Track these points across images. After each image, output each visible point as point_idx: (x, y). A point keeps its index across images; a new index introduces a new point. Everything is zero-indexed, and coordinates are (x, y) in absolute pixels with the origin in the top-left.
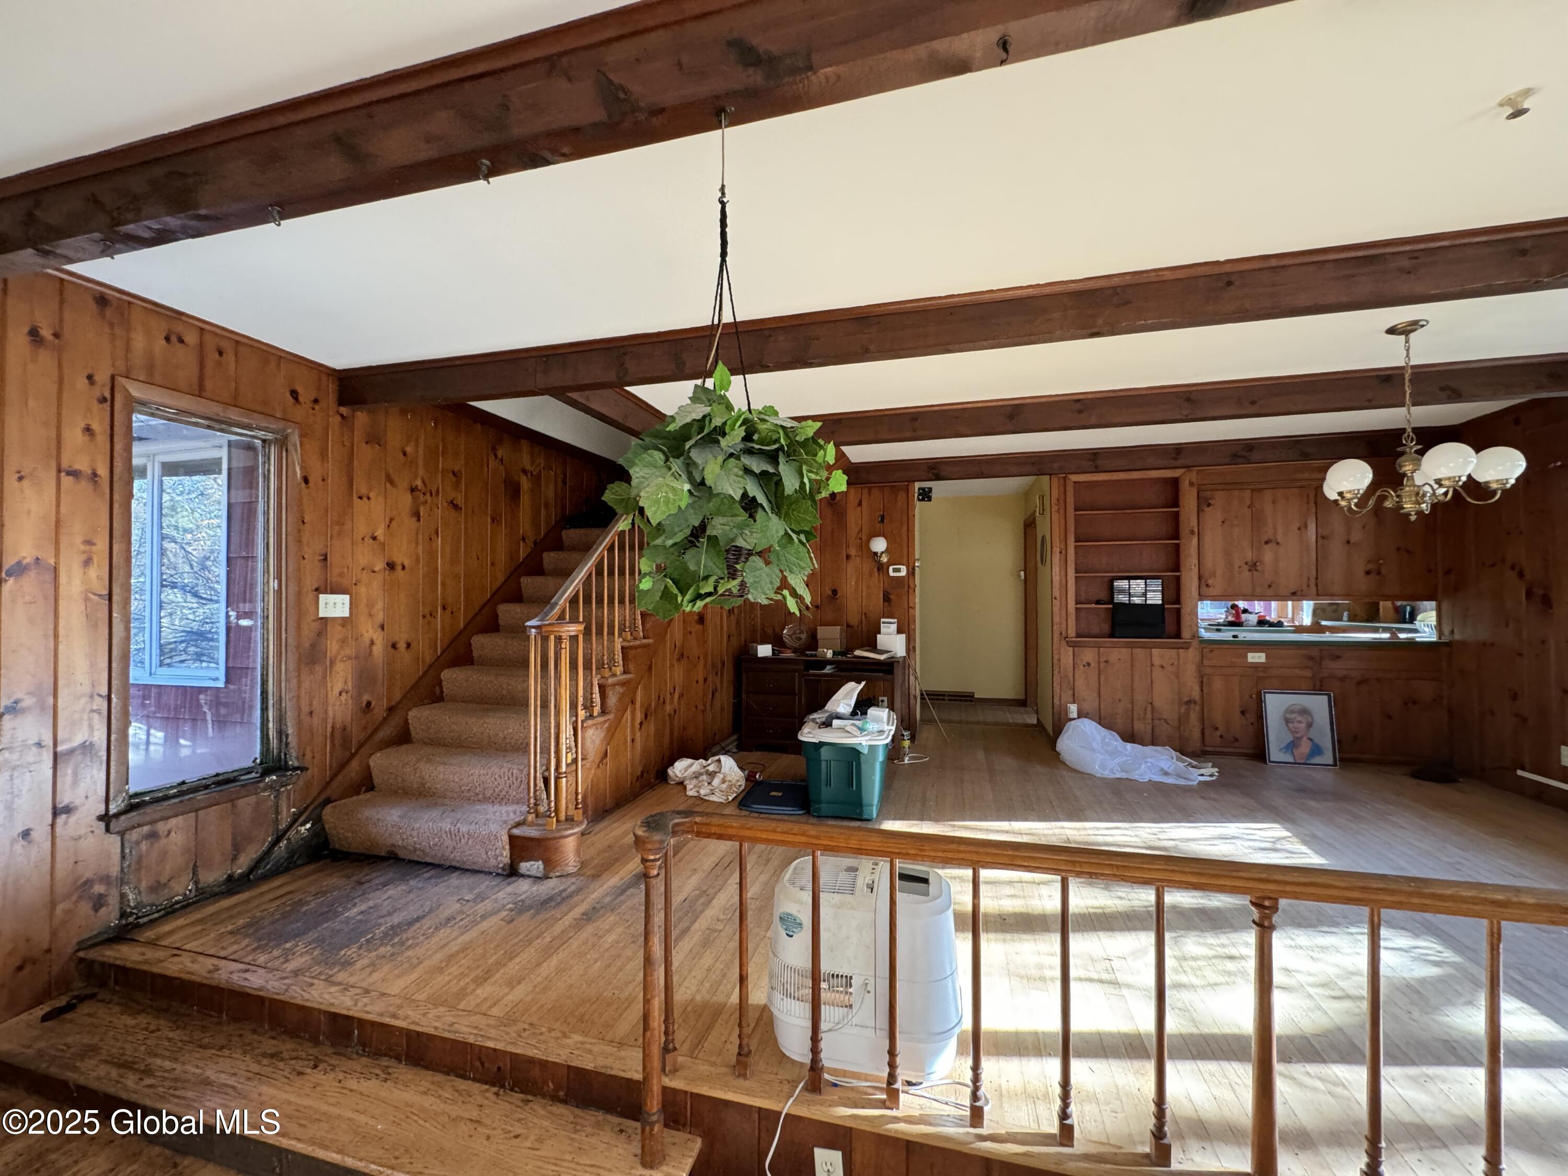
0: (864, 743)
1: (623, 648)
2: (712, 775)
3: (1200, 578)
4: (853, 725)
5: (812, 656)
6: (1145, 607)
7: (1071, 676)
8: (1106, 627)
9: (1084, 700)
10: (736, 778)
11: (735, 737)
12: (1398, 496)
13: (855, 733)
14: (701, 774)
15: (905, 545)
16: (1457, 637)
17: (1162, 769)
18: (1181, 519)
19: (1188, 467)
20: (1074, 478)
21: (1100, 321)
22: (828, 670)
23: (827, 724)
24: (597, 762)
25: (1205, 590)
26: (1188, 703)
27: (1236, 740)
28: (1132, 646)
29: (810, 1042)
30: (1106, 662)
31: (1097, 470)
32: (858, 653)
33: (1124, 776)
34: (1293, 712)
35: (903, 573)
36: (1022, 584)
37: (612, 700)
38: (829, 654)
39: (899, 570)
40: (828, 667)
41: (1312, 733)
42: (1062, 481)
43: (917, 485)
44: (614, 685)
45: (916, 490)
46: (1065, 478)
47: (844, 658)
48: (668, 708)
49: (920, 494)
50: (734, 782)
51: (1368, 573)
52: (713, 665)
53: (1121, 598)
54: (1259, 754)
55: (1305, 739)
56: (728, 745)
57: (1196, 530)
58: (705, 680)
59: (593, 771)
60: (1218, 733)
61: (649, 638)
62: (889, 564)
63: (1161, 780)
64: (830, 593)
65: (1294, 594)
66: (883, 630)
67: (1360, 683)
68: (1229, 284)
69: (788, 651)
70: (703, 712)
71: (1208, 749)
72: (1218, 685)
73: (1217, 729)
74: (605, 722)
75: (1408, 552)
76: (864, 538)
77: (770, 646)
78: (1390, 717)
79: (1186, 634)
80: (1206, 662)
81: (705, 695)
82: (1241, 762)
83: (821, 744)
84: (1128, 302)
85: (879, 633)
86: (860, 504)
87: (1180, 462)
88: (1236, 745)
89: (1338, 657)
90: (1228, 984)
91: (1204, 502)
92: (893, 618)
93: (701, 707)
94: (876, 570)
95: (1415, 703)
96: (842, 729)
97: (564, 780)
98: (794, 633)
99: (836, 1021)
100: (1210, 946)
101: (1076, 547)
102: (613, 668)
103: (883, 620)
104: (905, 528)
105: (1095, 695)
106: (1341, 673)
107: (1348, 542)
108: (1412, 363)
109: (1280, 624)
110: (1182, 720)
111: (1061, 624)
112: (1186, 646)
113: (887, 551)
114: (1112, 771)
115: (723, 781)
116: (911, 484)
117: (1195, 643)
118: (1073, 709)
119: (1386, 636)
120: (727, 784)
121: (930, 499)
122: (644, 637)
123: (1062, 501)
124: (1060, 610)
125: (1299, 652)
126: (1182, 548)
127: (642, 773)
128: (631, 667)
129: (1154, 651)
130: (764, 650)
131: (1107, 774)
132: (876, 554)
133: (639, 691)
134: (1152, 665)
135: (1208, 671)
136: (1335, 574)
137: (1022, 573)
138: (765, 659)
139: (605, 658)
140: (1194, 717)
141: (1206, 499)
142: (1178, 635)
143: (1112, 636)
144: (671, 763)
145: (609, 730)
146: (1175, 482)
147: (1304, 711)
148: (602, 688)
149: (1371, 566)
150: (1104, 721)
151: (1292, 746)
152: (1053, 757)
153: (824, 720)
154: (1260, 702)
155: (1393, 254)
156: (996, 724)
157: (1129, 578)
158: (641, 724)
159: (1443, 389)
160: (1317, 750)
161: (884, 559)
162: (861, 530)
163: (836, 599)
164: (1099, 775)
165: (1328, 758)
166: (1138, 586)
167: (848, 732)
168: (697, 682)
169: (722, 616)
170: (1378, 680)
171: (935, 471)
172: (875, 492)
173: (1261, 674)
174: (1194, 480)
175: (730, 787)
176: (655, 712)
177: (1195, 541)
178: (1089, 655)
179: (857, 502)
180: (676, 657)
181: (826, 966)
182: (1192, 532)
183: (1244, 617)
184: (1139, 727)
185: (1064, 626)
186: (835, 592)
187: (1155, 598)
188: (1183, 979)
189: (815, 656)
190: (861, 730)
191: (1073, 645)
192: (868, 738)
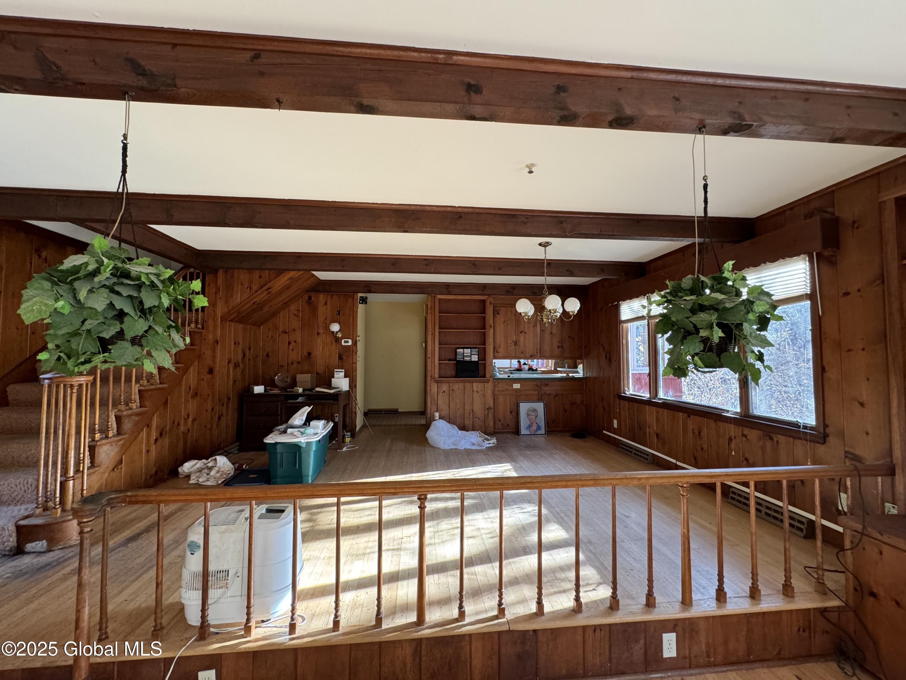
0: (303, 441)
1: (140, 391)
2: (210, 469)
3: (494, 349)
4: (299, 431)
5: (290, 392)
6: (471, 362)
7: (436, 398)
8: (453, 373)
9: (442, 410)
10: (228, 469)
11: (237, 444)
12: (541, 316)
13: (298, 436)
14: (203, 469)
15: (351, 328)
16: (588, 375)
17: (472, 442)
18: (486, 319)
19: (489, 295)
20: (439, 297)
21: (406, 226)
22: (300, 399)
23: (285, 432)
24: (112, 468)
25: (496, 354)
26: (488, 409)
27: (508, 425)
28: (464, 382)
29: (201, 613)
30: (453, 390)
31: (449, 293)
32: (318, 389)
33: (454, 447)
34: (530, 411)
35: (350, 343)
36: (424, 350)
37: (127, 425)
38: (300, 390)
39: (347, 342)
40: (300, 398)
41: (538, 420)
42: (433, 298)
43: (360, 295)
44: (129, 416)
45: (359, 298)
46: (434, 296)
47: (310, 393)
48: (182, 428)
49: (360, 300)
50: (225, 471)
51: (558, 347)
52: (220, 400)
53: (459, 358)
54: (517, 432)
55: (534, 423)
56: (230, 449)
57: (492, 325)
58: (213, 409)
59: (106, 474)
60: (501, 423)
61: (164, 384)
62: (342, 338)
63: (470, 448)
64: (307, 354)
65: (531, 356)
66: (335, 376)
67: (555, 396)
68: (460, 217)
69: (276, 389)
70: (210, 429)
71: (496, 431)
72: (501, 399)
73: (500, 421)
74: (120, 440)
75: (573, 339)
76: (328, 324)
77: (263, 387)
78: (566, 411)
79: (488, 375)
80: (496, 389)
81: (212, 418)
82: (509, 436)
83: (277, 443)
84: (418, 219)
85: (334, 378)
86: (326, 304)
87: (486, 292)
88: (508, 428)
89: (547, 385)
90: (451, 540)
91: (496, 313)
92: (342, 369)
93: (208, 427)
94: (334, 341)
95: (574, 404)
96: (292, 434)
97: (71, 482)
98: (283, 378)
99: (218, 597)
100: (451, 524)
101: (439, 332)
102: (130, 404)
103: (335, 370)
104: (351, 318)
105: (447, 407)
106: (548, 392)
107: (552, 333)
108: (547, 258)
109: (536, 370)
110: (486, 417)
111: (431, 371)
112: (488, 381)
113: (340, 331)
114: (448, 446)
115: (218, 472)
116: (356, 294)
117: (491, 380)
118: (437, 415)
119: (565, 375)
120: (220, 473)
121: (366, 303)
122: (161, 383)
123: (433, 308)
124: (431, 364)
125: (533, 383)
126: (486, 333)
127: (156, 472)
128: (147, 403)
129: (474, 384)
130: (259, 389)
131: (447, 447)
132: (333, 332)
133: (155, 418)
134: (473, 391)
135: (497, 393)
136: (547, 347)
137: (424, 344)
138: (259, 395)
139: (122, 398)
140: (491, 416)
141: (497, 311)
142: (484, 377)
143: (456, 377)
144: (182, 464)
145: (123, 445)
146: (484, 301)
147: (535, 410)
148: (118, 419)
149: (560, 344)
150: (450, 421)
151: (530, 426)
152: (424, 442)
153: (283, 429)
154: (518, 406)
155: (520, 215)
156: (405, 425)
157: (464, 348)
158: (156, 440)
159: (567, 271)
160: (539, 428)
161: (340, 335)
162: (326, 319)
163: (310, 358)
164: (442, 448)
165: (543, 431)
166: (467, 351)
167: (295, 435)
168: (207, 410)
169: (228, 369)
170: (562, 395)
171: (368, 288)
172: (335, 297)
173: (518, 394)
174: (492, 301)
175: (222, 475)
176: (170, 432)
177: (492, 331)
178: (445, 387)
179: (324, 302)
180: (190, 395)
181: (212, 568)
182: (491, 326)
183: (523, 366)
184: (468, 422)
185: (433, 372)
186: (309, 354)
187: (475, 358)
188: (432, 541)
189: (293, 392)
190: (302, 433)
191: (437, 382)
192: (306, 438)
